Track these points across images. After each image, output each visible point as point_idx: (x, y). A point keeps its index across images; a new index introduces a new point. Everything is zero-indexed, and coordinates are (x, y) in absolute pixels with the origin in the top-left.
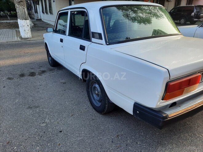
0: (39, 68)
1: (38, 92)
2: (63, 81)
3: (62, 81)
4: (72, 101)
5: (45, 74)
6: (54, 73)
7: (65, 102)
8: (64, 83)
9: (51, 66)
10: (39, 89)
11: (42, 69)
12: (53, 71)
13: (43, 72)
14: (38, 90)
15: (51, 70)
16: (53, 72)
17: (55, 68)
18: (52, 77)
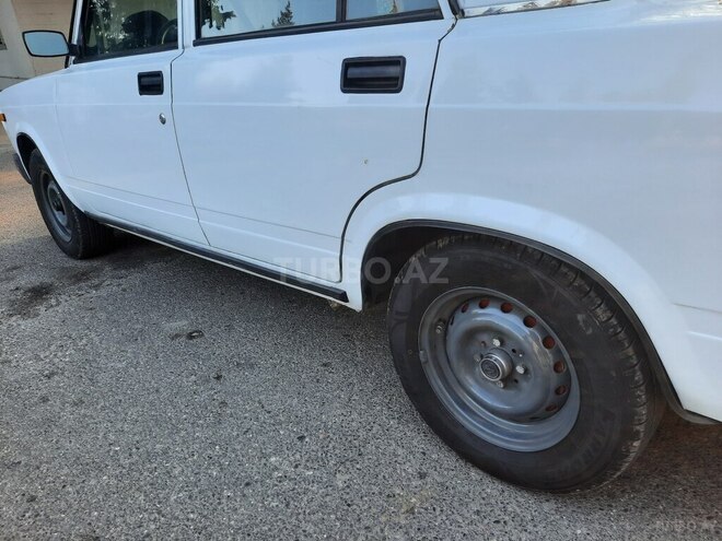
0: (8, 279)
1: (50, 422)
2: (181, 324)
3: (174, 325)
4: (301, 438)
5: (53, 302)
6: (103, 292)
7: (265, 456)
8: (190, 337)
9: (72, 254)
10: (45, 400)
11: (27, 280)
12: (96, 282)
13: (39, 293)
14: (42, 408)
15: (79, 277)
16: (96, 287)
17: (95, 263)
18: (103, 316)
